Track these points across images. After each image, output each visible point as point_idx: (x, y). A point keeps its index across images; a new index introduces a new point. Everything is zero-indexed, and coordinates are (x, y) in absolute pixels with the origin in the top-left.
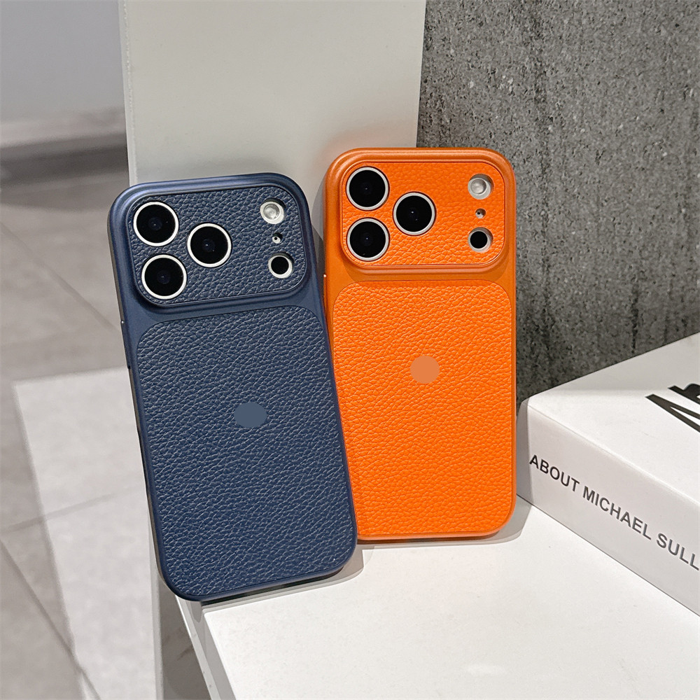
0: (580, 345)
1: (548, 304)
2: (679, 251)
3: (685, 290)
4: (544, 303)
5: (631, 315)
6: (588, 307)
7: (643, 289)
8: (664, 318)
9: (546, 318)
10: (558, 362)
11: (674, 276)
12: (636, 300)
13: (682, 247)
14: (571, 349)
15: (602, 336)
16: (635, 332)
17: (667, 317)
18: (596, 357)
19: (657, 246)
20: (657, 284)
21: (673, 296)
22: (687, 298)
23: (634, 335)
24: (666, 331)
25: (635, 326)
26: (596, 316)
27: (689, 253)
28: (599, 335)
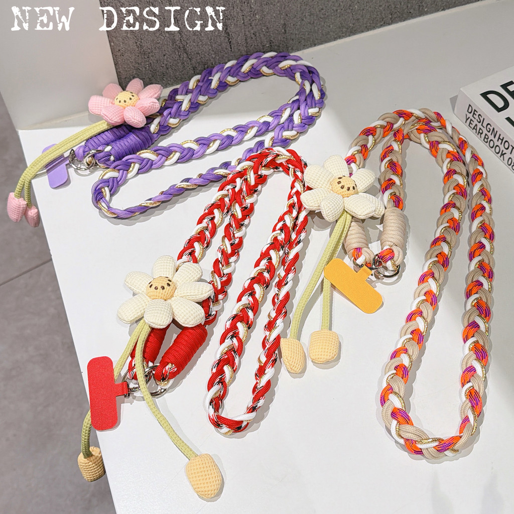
0: (203, 51)
1: (182, 36)
2: (243, 4)
3: (251, 20)
4: (180, 36)
5: (226, 35)
6: (203, 35)
7: (229, 23)
8: (243, 34)
9: (183, 43)
10: (194, 60)
11: (243, 15)
12: (227, 29)
13: (245, 2)
14: (199, 54)
15: (214, 46)
16: (230, 42)
17: (245, 34)
18: (213, 55)
19: (231, 4)
20: (235, 21)
21: (245, 24)
22: (253, 24)
23: (230, 43)
24: (246, 39)
25: (229, 39)
26: (208, 38)
27: (249, 5)
28: (212, 46)
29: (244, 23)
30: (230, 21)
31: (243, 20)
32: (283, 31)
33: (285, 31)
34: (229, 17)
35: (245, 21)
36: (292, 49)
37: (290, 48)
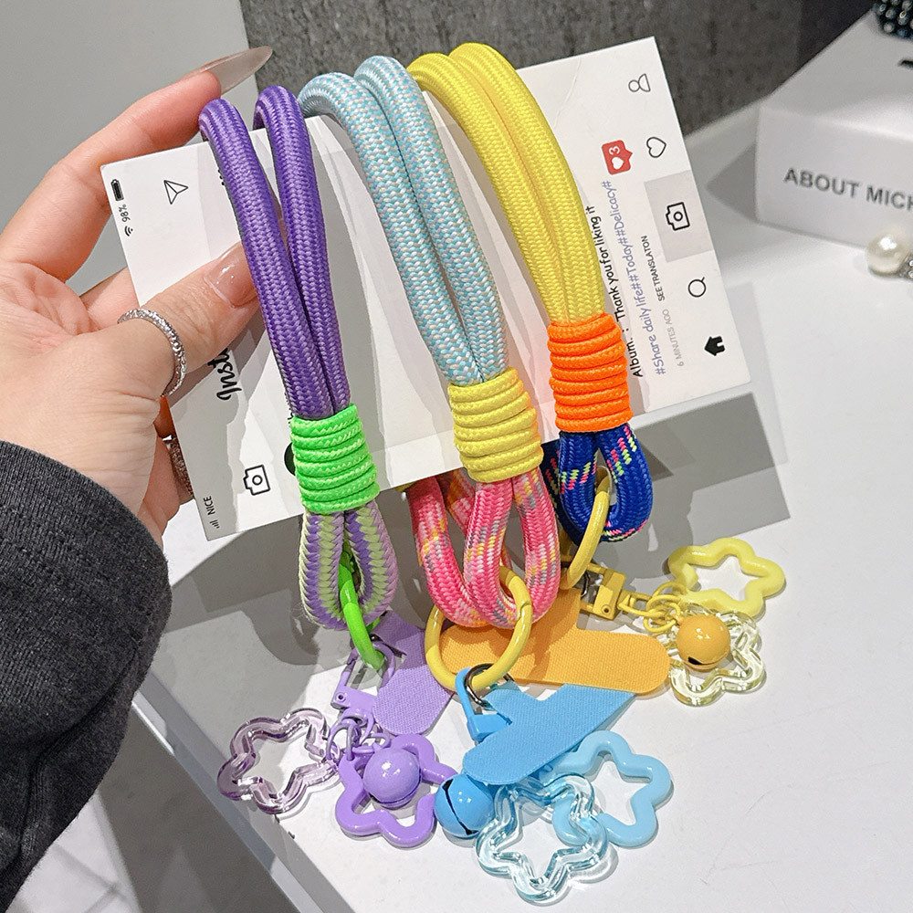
3: (632, 19)
7: (578, 33)
29: (614, 28)
30: (580, 25)
31: (613, 17)
32: (709, 46)
33: (714, 45)
34: (578, 10)
35: (619, 21)
36: (731, 103)
37: (726, 101)
